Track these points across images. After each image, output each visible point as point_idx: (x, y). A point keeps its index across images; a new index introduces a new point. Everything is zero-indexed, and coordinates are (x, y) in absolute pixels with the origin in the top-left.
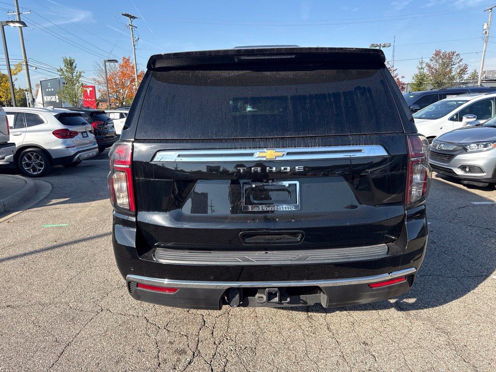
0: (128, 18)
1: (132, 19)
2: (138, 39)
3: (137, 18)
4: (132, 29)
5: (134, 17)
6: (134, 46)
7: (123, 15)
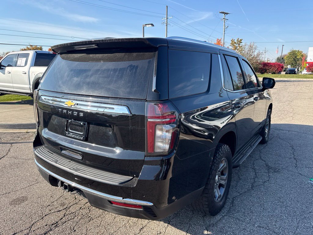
0: (224, 14)
1: (226, 15)
2: (228, 27)
3: (229, 14)
4: (225, 21)
5: (227, 14)
6: (224, 32)
7: (220, 13)
